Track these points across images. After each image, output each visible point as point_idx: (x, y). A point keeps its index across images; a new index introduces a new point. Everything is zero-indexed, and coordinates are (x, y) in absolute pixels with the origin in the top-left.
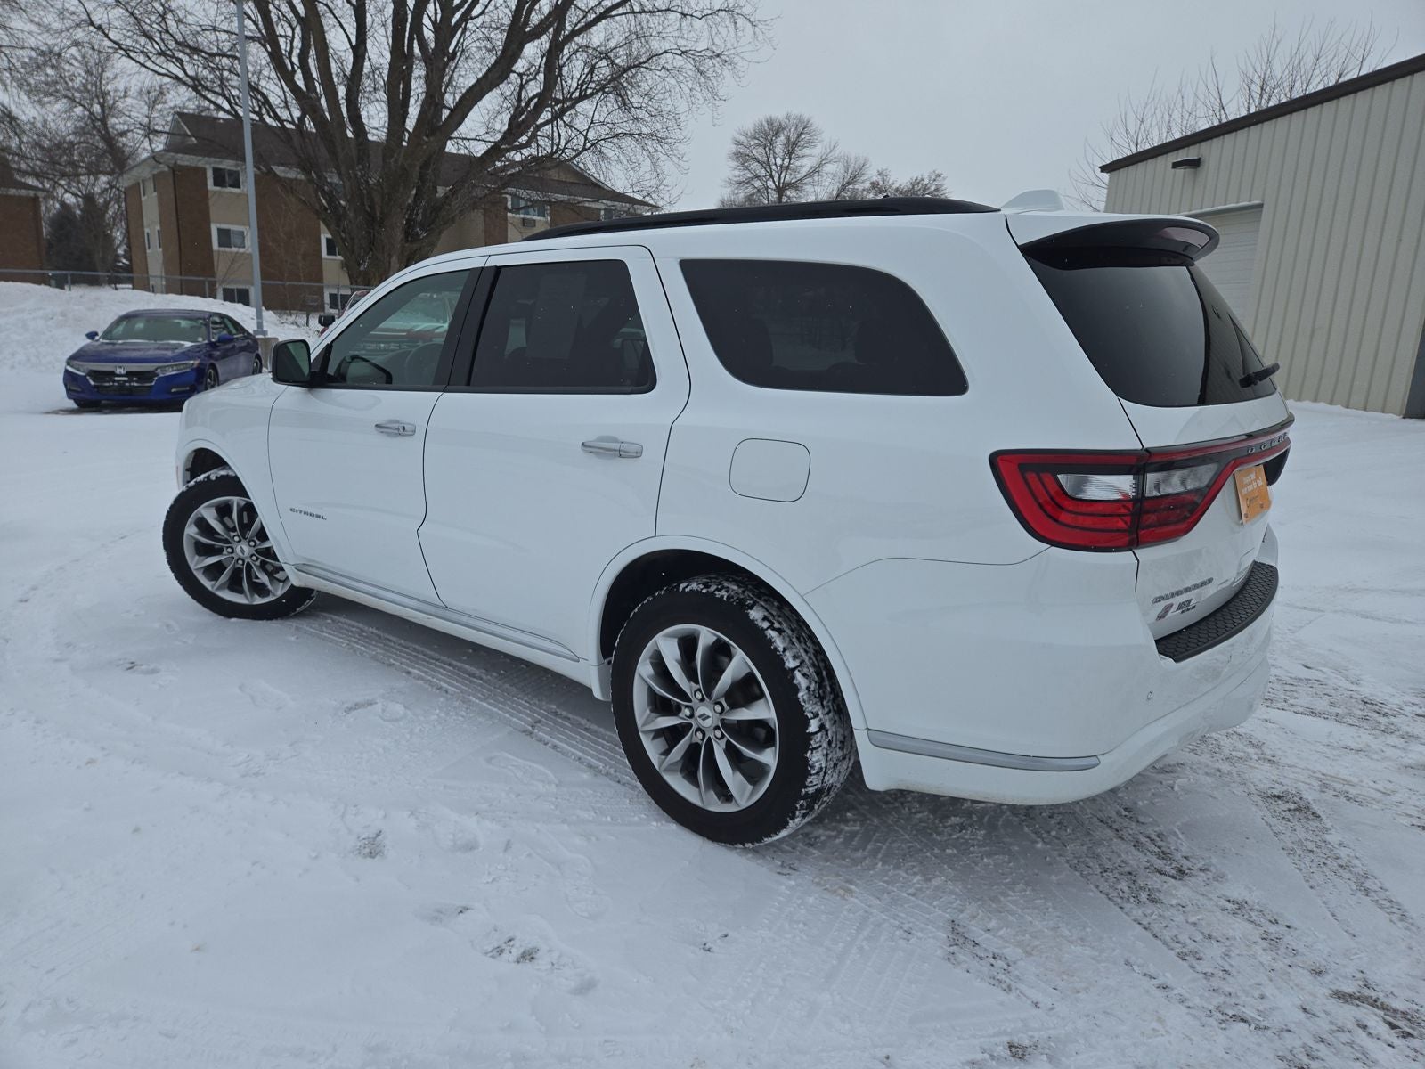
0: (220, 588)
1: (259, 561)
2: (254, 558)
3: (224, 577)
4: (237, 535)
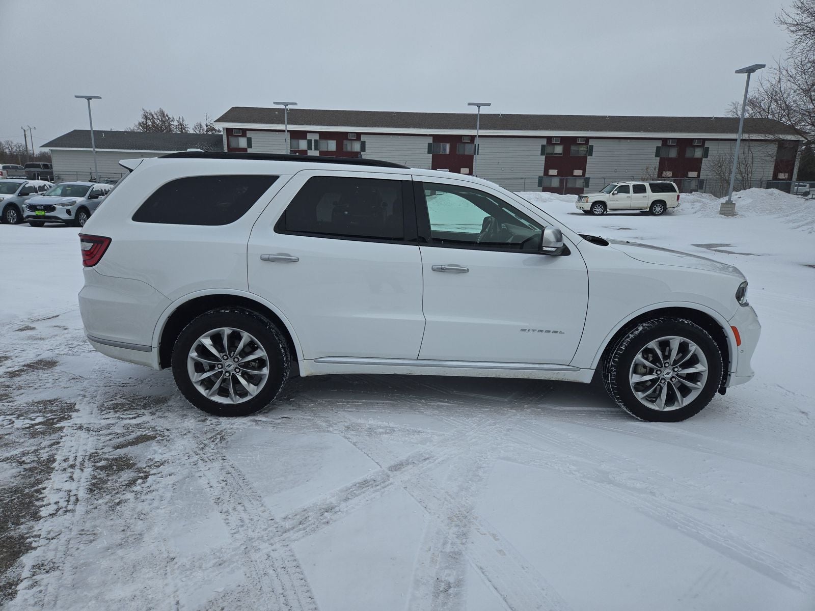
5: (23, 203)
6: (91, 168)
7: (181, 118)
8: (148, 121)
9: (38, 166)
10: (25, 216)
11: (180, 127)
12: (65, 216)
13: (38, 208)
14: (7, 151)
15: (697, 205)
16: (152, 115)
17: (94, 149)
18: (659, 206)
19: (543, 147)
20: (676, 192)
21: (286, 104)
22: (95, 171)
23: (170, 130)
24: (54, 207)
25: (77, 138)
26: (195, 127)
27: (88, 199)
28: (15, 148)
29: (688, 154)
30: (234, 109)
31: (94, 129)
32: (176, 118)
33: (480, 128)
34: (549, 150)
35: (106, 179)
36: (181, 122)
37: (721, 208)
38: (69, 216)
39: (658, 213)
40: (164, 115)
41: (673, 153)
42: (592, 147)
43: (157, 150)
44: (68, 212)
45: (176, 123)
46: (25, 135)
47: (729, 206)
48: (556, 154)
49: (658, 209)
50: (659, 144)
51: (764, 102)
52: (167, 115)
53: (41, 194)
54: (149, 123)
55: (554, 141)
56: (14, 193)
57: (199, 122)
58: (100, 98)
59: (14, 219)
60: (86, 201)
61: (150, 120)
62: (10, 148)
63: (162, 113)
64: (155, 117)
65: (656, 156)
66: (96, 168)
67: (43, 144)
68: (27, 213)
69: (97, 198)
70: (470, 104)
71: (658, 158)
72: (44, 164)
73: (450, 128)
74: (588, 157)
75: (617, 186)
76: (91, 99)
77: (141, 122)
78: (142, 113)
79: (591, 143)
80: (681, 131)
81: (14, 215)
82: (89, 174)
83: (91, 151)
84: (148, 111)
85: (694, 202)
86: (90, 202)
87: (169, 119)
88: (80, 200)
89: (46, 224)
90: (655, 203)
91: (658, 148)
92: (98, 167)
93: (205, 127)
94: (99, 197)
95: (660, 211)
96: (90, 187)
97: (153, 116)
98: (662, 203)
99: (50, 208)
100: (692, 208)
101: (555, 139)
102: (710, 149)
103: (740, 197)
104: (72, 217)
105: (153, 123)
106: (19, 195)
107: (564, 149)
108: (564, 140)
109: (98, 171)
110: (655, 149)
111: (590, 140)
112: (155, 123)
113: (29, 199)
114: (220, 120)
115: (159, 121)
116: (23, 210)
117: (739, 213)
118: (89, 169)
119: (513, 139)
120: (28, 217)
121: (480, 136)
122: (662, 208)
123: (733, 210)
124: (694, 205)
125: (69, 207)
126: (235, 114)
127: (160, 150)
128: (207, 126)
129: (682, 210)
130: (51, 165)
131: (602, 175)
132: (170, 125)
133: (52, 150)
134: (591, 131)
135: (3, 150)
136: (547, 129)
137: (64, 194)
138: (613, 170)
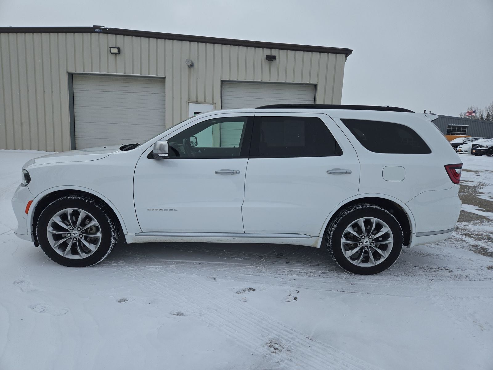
0: (67, 254)
1: (84, 236)
2: (81, 236)
3: (69, 248)
4: (72, 227)
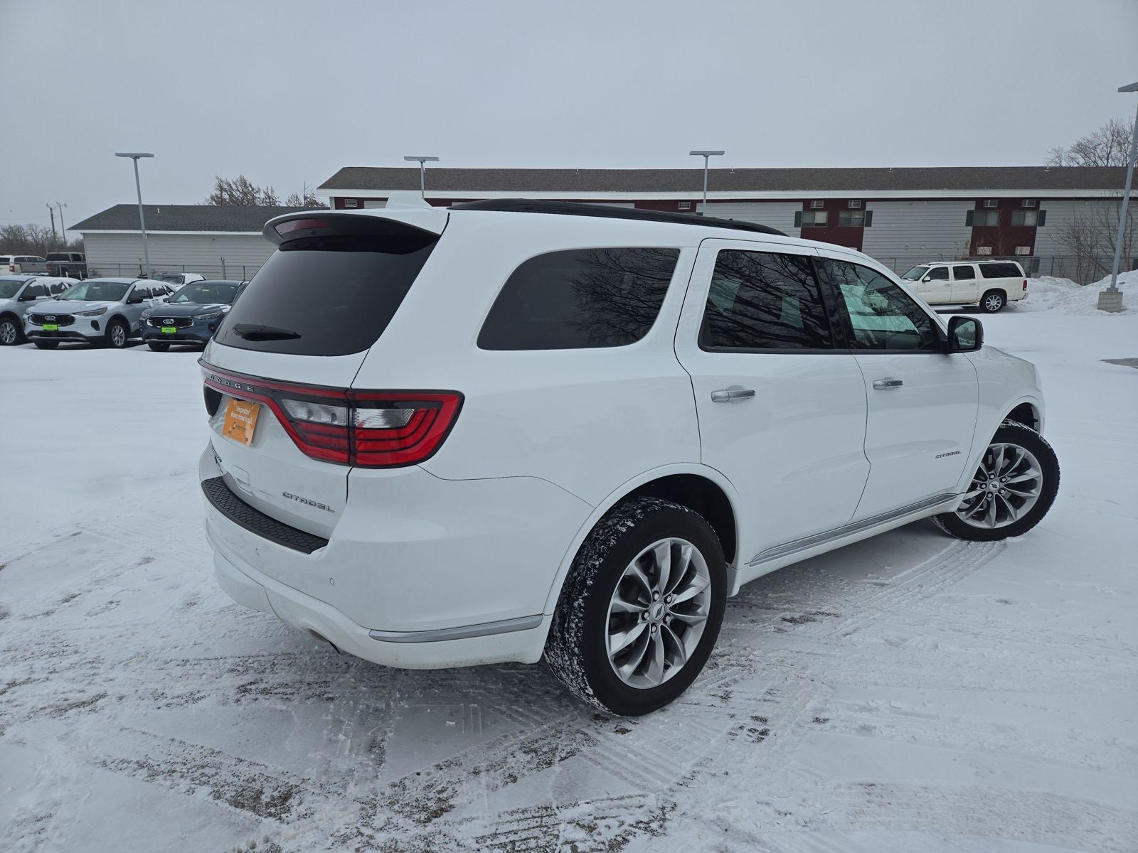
5: (24, 312)
6: (140, 259)
7: (270, 188)
8: (224, 193)
9: (65, 257)
10: (27, 332)
11: (268, 200)
12: (89, 332)
13: (47, 319)
14: (29, 238)
15: (1051, 295)
16: (230, 185)
17: (144, 232)
18: (995, 298)
19: (798, 214)
20: (1021, 276)
21: (423, 160)
22: (145, 263)
23: (255, 204)
24: (73, 317)
25: (121, 217)
26: (289, 201)
27: (127, 303)
28: (41, 234)
29: (1015, 220)
30: (345, 171)
31: (143, 203)
32: (263, 188)
33: (709, 189)
34: (807, 219)
35: (161, 274)
36: (270, 194)
37: (1100, 299)
38: (95, 331)
39: (994, 308)
40: (245, 184)
41: (993, 220)
42: (870, 213)
43: (235, 231)
44: (95, 325)
45: (262, 196)
46: (52, 215)
47: (1114, 296)
48: (817, 224)
49: (993, 303)
50: (972, 206)
51: (1101, 146)
52: (250, 185)
53: (54, 298)
54: (226, 196)
55: (814, 205)
56: (12, 296)
57: (294, 193)
58: (152, 156)
59: (11, 337)
60: (124, 307)
61: (226, 191)
62: (34, 235)
63: (244, 183)
64: (234, 187)
65: (968, 224)
66: (147, 258)
67: (72, 225)
68: (30, 327)
69: (141, 301)
70: (693, 153)
71: (971, 228)
72: (73, 255)
73: (661, 190)
74: (866, 229)
75: (929, 268)
76: (138, 158)
77: (214, 194)
78: (216, 182)
79: (869, 207)
80: (1004, 187)
81: (11, 330)
82: (139, 267)
83: (140, 234)
84: (224, 179)
85: (1045, 291)
86: (131, 308)
87: (252, 190)
88: (113, 306)
89: (61, 344)
90: (989, 293)
91: (970, 213)
92: (149, 256)
93: (302, 200)
94: (144, 300)
95: (997, 306)
96: (129, 285)
97: (231, 187)
98: (1001, 293)
99: (66, 319)
100: (1044, 300)
101: (815, 202)
102: (1047, 213)
103: (1123, 283)
104: (101, 333)
105: (231, 196)
106: (19, 300)
107: (829, 218)
108: (829, 204)
109: (150, 263)
110: (966, 214)
111: (868, 203)
112: (234, 196)
113: (34, 305)
114: (325, 186)
115: (238, 193)
116: (24, 323)
117: (1129, 307)
118: (138, 260)
119: (754, 204)
120: (32, 333)
121: (708, 201)
122: (1000, 301)
123: (1120, 303)
124: (1045, 296)
125: (96, 318)
126: (347, 177)
127: (240, 231)
128: (306, 198)
129: (1028, 303)
130: (84, 256)
131: (894, 254)
132: (254, 198)
133: (84, 234)
134: (870, 189)
135: (25, 237)
136: (804, 188)
137: (90, 297)
138: (904, 247)
